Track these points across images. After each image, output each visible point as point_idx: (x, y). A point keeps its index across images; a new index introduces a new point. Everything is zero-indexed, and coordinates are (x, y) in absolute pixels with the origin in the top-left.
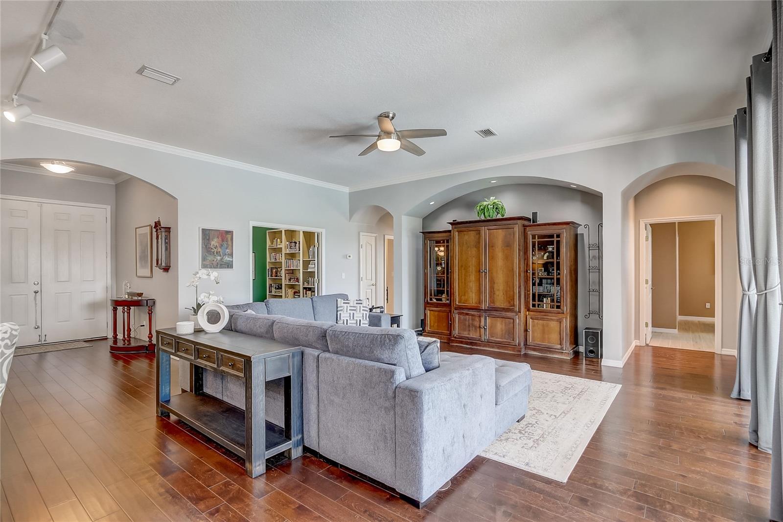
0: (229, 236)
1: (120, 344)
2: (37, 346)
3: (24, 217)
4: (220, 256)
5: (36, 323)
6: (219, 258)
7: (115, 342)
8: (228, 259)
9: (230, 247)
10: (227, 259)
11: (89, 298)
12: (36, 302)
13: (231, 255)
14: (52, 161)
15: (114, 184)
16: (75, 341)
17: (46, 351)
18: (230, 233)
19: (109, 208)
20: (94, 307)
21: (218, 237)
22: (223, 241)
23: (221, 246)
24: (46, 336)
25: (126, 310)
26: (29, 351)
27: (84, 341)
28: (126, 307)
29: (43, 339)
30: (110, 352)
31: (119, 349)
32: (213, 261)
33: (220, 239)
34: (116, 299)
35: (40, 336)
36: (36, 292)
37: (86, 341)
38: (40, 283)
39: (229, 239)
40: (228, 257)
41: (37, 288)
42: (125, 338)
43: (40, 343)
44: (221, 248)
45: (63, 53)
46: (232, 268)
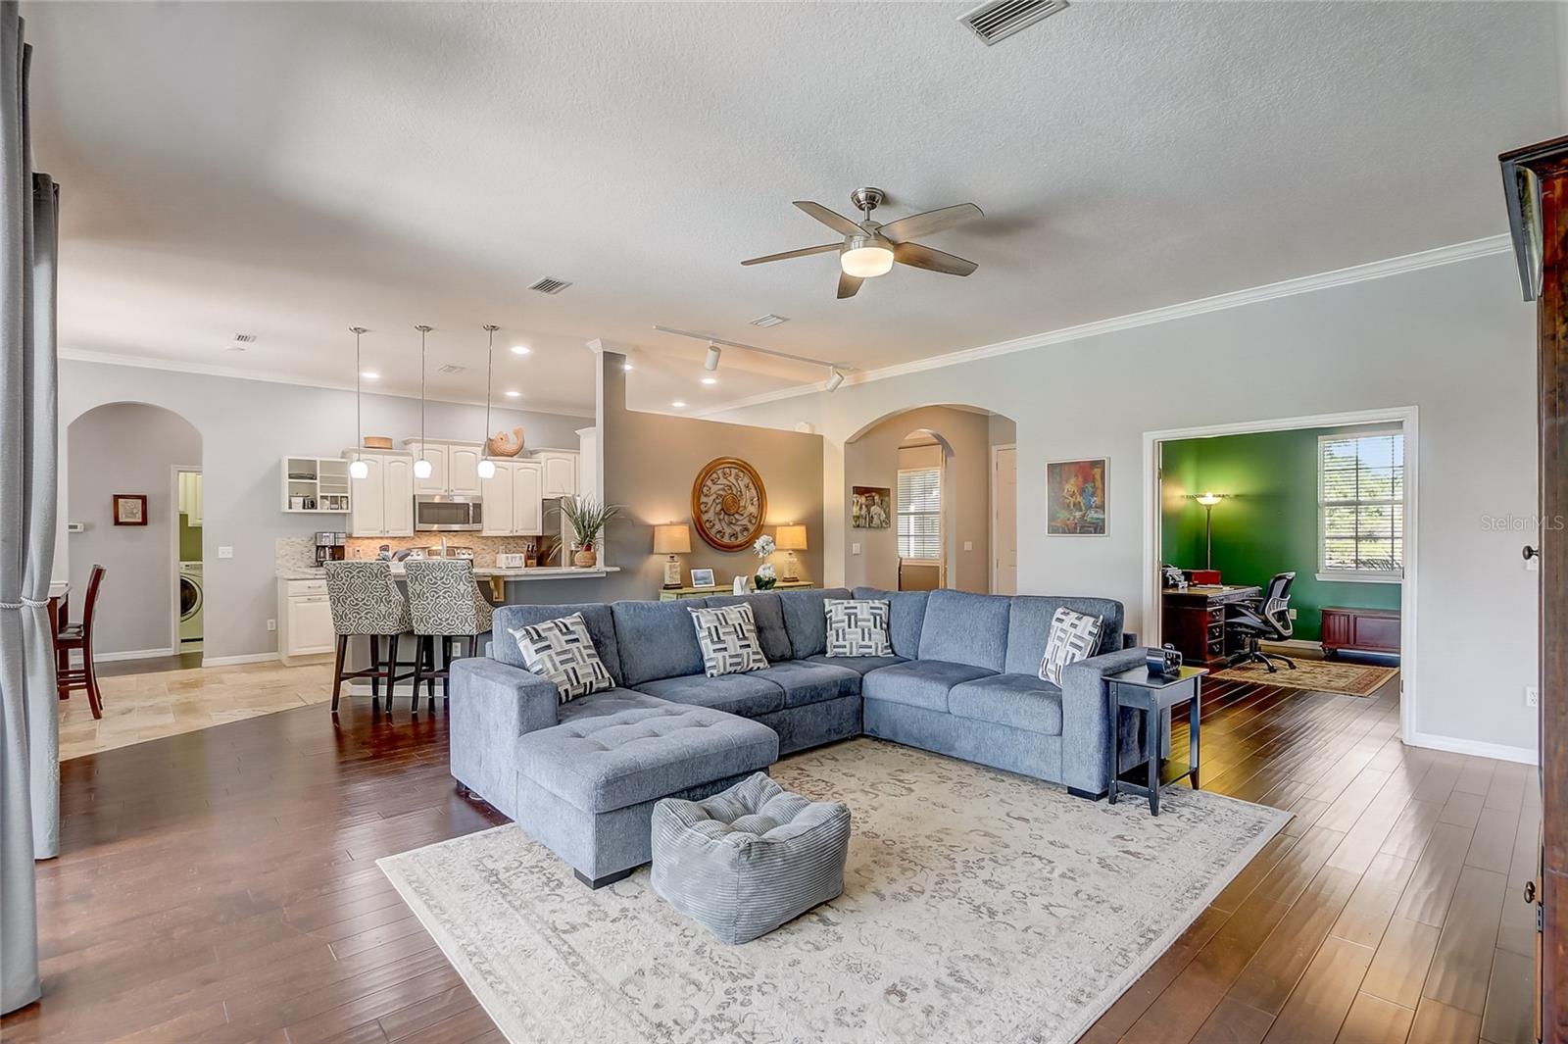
0: (1097, 471)
4: (1081, 511)
6: (1078, 514)
8: (1096, 516)
9: (1099, 492)
10: (1093, 515)
13: (1102, 507)
18: (1100, 464)
21: (1076, 476)
22: (1085, 481)
23: (1082, 491)
32: (1069, 519)
33: (1080, 479)
39: (1098, 477)
40: (1096, 512)
44: (1081, 495)
46: (1104, 533)
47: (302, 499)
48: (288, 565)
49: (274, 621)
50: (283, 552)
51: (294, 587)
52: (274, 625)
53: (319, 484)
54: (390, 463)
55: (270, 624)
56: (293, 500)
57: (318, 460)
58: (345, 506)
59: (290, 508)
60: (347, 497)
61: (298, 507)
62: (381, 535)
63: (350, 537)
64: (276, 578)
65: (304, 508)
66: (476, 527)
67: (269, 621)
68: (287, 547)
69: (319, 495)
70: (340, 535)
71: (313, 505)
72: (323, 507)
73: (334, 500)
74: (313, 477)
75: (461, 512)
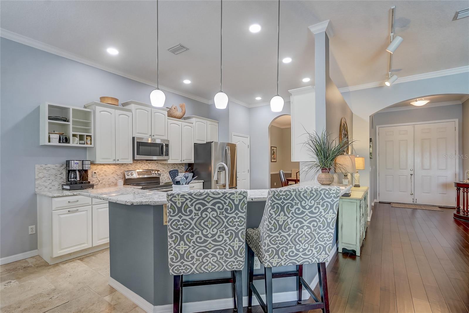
1: (461, 214)
2: (412, 204)
3: (405, 134)
5: (411, 192)
7: (458, 212)
11: (442, 180)
12: (411, 180)
14: (415, 99)
15: (461, 103)
16: (433, 206)
17: (415, 208)
19: (457, 120)
20: (445, 186)
24: (416, 199)
25: (465, 190)
26: (407, 206)
27: (439, 207)
28: (466, 189)
29: (415, 201)
30: (454, 218)
31: (461, 217)
34: (458, 182)
35: (413, 199)
36: (411, 175)
37: (440, 207)
38: (413, 170)
41: (412, 172)
42: (465, 210)
43: (413, 203)
45: (400, 38)
47: (58, 136)
48: (46, 184)
49: (34, 226)
50: (41, 175)
51: (57, 202)
52: (34, 230)
53: (71, 126)
54: (119, 115)
55: (31, 229)
56: (52, 136)
57: (71, 108)
58: (89, 142)
59: (49, 142)
60: (90, 136)
61: (55, 142)
62: (114, 162)
63: (93, 163)
64: (35, 195)
65: (60, 142)
66: (166, 158)
67: (30, 227)
68: (45, 171)
69: (71, 133)
70: (86, 162)
71: (67, 140)
72: (74, 142)
73: (81, 137)
74: (66, 120)
75: (158, 149)
